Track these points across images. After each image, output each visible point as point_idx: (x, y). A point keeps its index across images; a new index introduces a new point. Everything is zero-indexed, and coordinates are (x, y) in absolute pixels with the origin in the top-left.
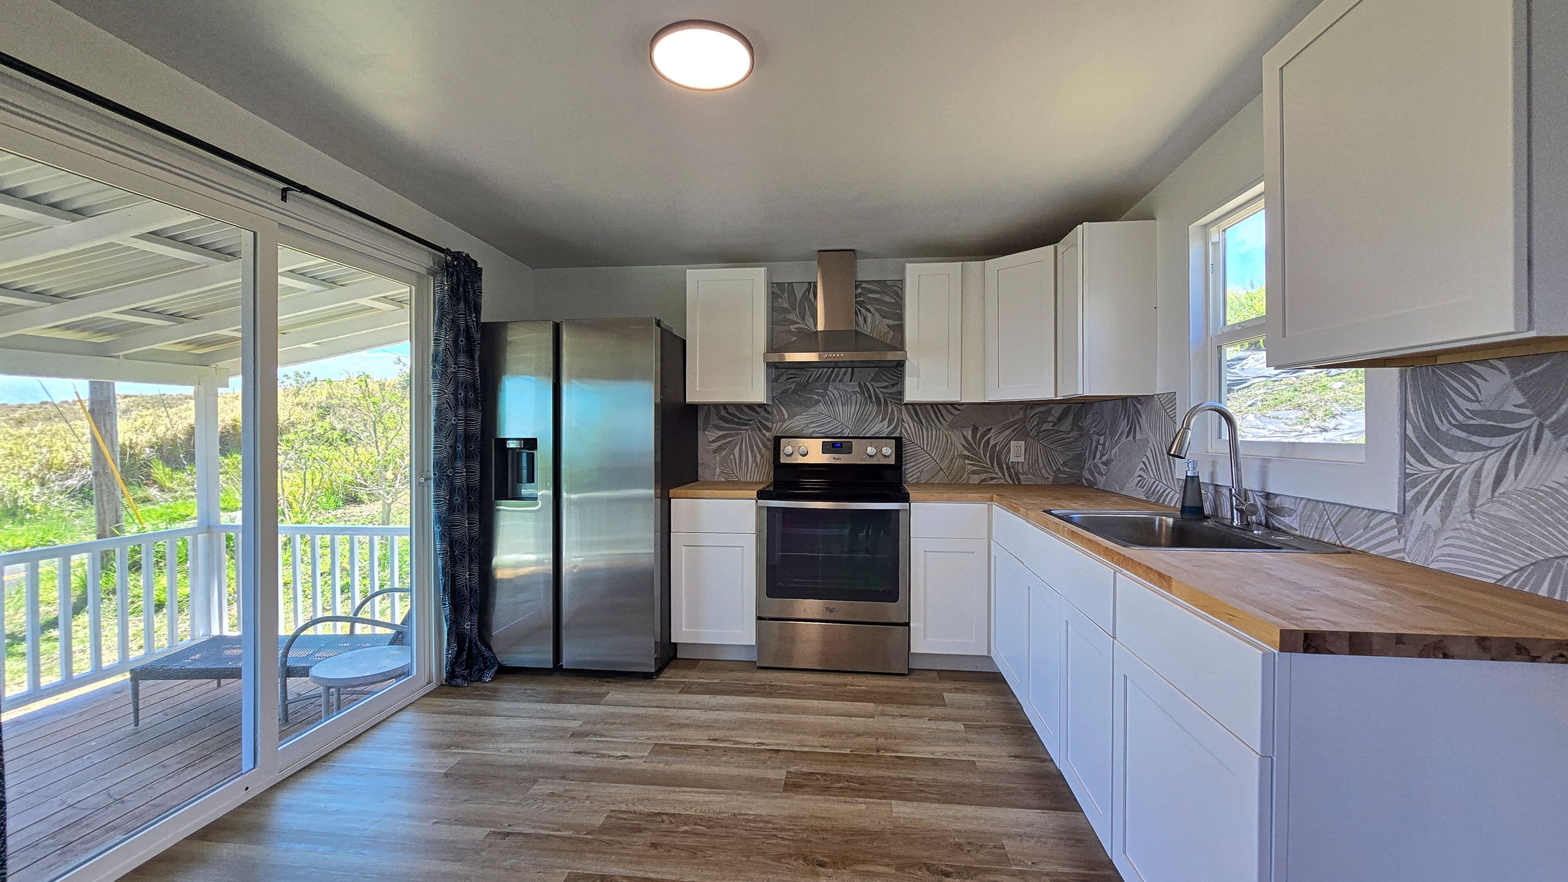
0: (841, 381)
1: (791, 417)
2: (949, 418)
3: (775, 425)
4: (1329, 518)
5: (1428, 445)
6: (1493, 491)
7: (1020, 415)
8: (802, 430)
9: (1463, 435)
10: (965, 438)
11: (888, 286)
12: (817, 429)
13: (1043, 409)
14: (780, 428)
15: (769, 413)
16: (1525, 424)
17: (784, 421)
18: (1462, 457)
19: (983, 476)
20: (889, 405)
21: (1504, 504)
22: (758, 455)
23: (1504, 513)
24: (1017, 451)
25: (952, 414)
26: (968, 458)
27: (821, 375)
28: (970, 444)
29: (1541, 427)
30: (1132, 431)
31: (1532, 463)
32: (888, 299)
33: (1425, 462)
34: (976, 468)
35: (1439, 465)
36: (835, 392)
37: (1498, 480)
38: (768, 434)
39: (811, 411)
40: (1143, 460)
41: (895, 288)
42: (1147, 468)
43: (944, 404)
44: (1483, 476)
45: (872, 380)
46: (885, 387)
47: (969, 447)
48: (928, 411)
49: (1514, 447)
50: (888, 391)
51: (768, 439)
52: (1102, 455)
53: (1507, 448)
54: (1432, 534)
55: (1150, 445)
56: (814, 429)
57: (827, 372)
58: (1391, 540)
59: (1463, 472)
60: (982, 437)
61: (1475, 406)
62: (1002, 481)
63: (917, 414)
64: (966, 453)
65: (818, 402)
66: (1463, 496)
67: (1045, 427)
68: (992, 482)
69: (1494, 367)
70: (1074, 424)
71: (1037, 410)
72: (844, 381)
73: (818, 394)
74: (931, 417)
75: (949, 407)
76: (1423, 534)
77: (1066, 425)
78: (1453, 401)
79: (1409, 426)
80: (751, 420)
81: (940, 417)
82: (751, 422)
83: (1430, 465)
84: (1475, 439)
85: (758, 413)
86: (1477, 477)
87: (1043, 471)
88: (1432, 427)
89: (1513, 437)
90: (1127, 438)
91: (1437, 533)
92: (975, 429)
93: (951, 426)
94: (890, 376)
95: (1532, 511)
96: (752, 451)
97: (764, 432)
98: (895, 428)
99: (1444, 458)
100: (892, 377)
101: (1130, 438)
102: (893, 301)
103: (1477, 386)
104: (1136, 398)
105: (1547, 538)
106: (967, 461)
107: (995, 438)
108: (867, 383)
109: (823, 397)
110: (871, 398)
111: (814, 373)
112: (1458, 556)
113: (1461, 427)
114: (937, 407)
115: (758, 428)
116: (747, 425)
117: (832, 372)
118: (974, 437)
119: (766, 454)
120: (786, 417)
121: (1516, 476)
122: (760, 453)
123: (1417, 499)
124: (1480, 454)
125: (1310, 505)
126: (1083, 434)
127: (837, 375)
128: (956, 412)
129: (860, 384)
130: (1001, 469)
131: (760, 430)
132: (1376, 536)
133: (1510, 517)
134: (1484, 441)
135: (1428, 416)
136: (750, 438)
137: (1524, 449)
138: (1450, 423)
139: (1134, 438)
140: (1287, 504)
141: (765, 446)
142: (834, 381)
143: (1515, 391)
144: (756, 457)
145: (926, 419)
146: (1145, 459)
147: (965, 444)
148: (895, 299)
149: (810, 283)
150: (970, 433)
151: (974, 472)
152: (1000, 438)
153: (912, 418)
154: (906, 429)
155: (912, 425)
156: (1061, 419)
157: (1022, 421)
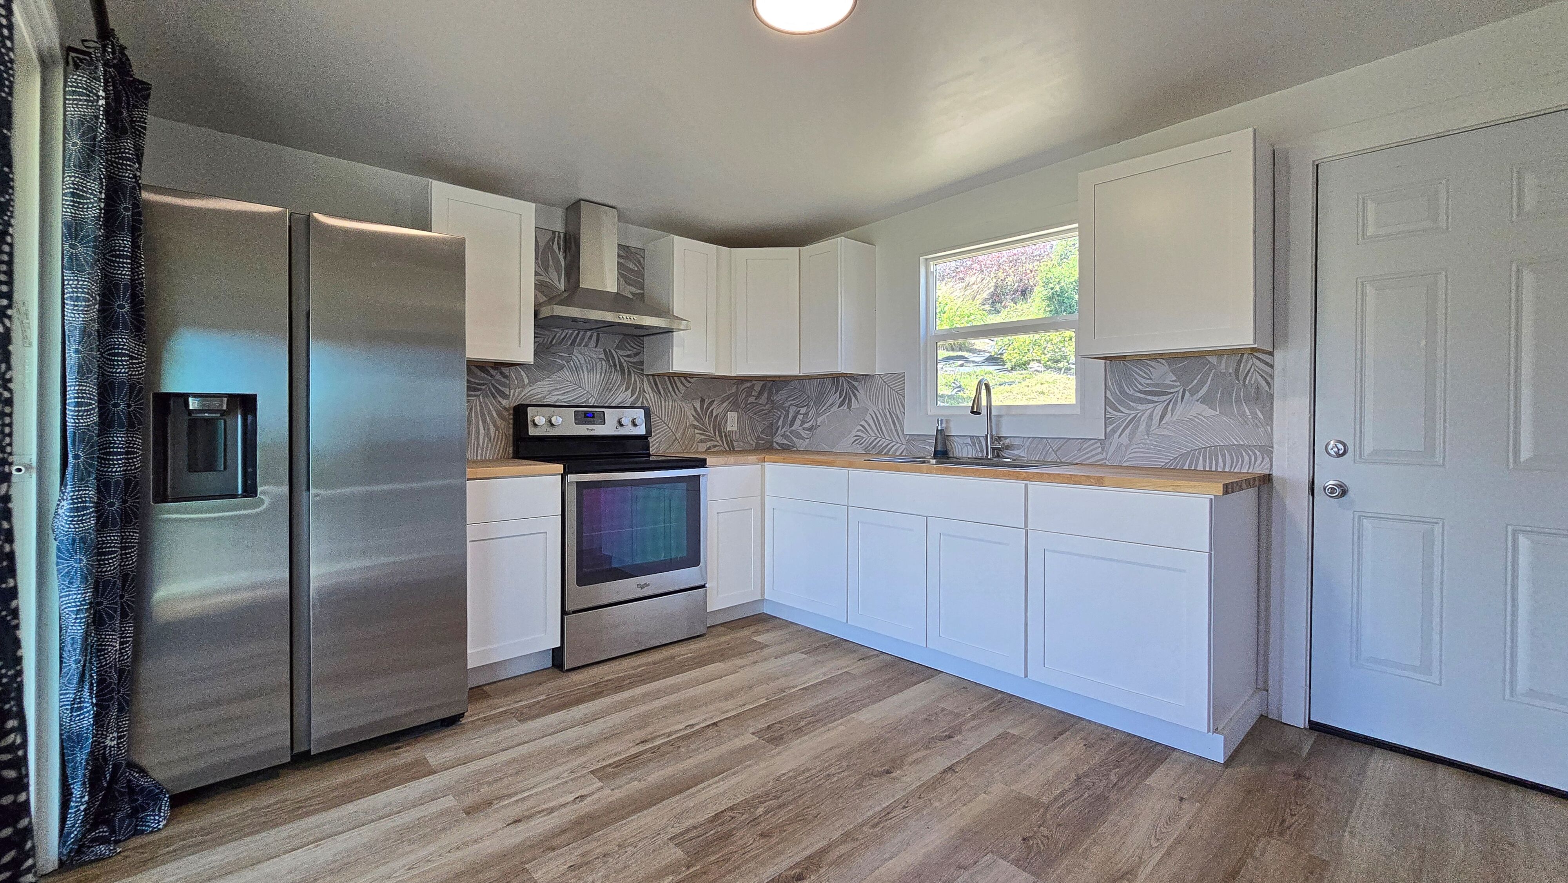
0: (586, 346)
1: (531, 383)
2: (683, 390)
3: (512, 391)
4: (1051, 447)
5: (1121, 402)
6: (1160, 422)
7: (733, 389)
8: (544, 397)
9: (1142, 396)
10: (695, 408)
11: (632, 253)
12: (560, 398)
13: (748, 385)
14: (518, 396)
15: (506, 377)
16: (1176, 390)
17: (524, 386)
18: (1141, 407)
19: (709, 444)
20: (633, 375)
21: (1165, 428)
22: (491, 426)
23: (1166, 433)
24: (732, 421)
25: (685, 386)
26: (696, 427)
27: (565, 336)
28: (698, 414)
29: (1184, 390)
30: (845, 402)
31: (1180, 407)
32: (631, 266)
33: (1120, 411)
34: (703, 437)
35: (1127, 412)
36: (580, 357)
37: (1162, 417)
38: (504, 402)
39: (554, 377)
40: (861, 423)
41: (638, 256)
42: (866, 429)
44: (1154, 415)
45: (617, 347)
46: (628, 356)
47: (698, 418)
48: (665, 382)
49: (1171, 401)
50: (631, 360)
51: (505, 409)
52: (803, 423)
53: (1166, 403)
54: (1124, 448)
55: (870, 411)
56: (559, 397)
57: (572, 334)
58: (1098, 454)
59: (1143, 415)
60: (707, 408)
61: (1149, 382)
62: (721, 449)
63: (656, 384)
64: (696, 423)
65: (562, 367)
66: (1142, 427)
67: (750, 400)
68: (715, 449)
69: (1158, 362)
71: (744, 386)
72: (590, 346)
73: (562, 358)
74: (668, 387)
75: (683, 380)
76: (1119, 448)
77: (763, 399)
78: (1136, 379)
79: (1108, 392)
80: (483, 384)
81: (676, 389)
82: (483, 387)
83: (1122, 412)
84: (1149, 397)
85: (491, 376)
86: (1151, 417)
87: (749, 438)
88: (1123, 392)
89: (1170, 396)
90: (839, 407)
91: (1127, 447)
92: (703, 401)
93: (685, 398)
94: (632, 344)
95: (1181, 431)
96: (484, 422)
97: (500, 399)
98: (637, 399)
99: (1131, 408)
100: (635, 346)
101: (845, 407)
102: (636, 269)
103: (1150, 372)
104: (852, 377)
105: (1188, 442)
106: (697, 431)
107: (717, 409)
108: (612, 351)
109: (568, 362)
110: (615, 366)
111: (558, 334)
112: (1142, 457)
113: (1140, 392)
114: (673, 379)
115: (492, 394)
116: (480, 390)
117: (578, 335)
118: (702, 408)
119: (503, 426)
120: (526, 381)
121: (1172, 414)
122: (494, 426)
123: (1114, 431)
124: (1152, 405)
125: (1036, 441)
126: (780, 407)
127: (582, 339)
128: (688, 385)
129: (605, 350)
130: (721, 436)
131: (494, 397)
132: (1087, 453)
133: (1168, 434)
134: (1155, 398)
135: (1121, 387)
136: (481, 406)
137: (1176, 400)
138: (1134, 390)
139: (849, 407)
140: (1016, 442)
141: (499, 414)
142: (579, 345)
143: (1171, 374)
144: (489, 429)
145: (664, 389)
146: (863, 423)
147: (694, 414)
148: (638, 268)
149: (554, 232)
150: (699, 405)
151: (701, 441)
152: (720, 410)
153: (652, 388)
154: (647, 400)
155: (652, 396)
156: (760, 393)
157: (735, 394)
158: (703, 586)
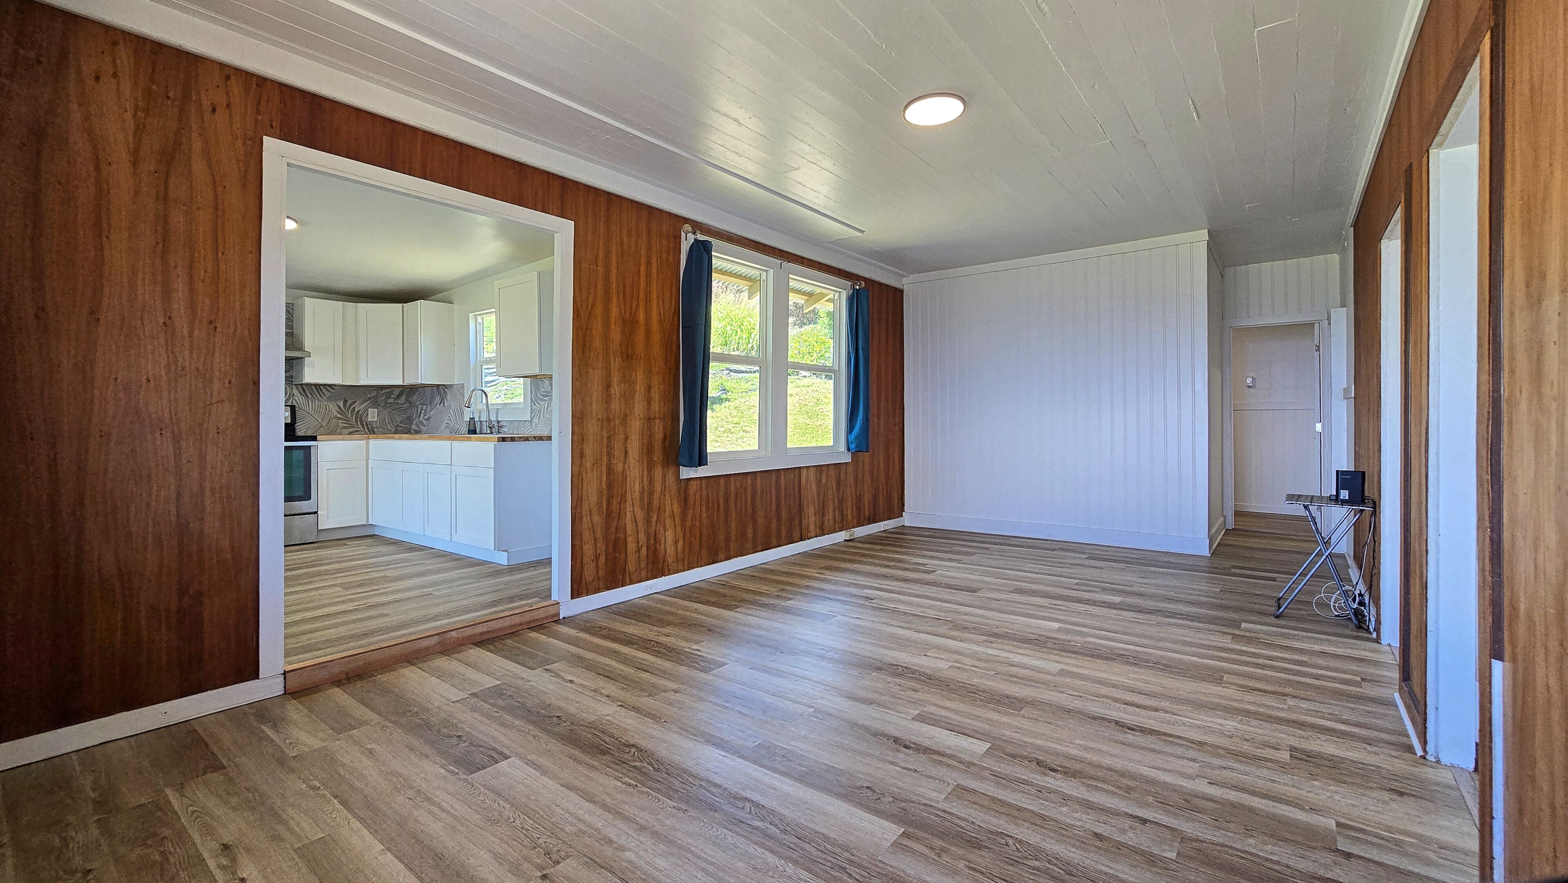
2: (327, 394)
4: (514, 428)
7: (375, 393)
10: (338, 406)
13: (388, 390)
19: (351, 429)
24: (373, 415)
25: (330, 391)
26: (340, 419)
28: (342, 411)
30: (442, 401)
33: (536, 405)
34: (345, 425)
41: (289, 309)
42: (451, 420)
43: (325, 385)
48: (311, 388)
52: (425, 416)
54: (537, 425)
55: (452, 407)
58: (529, 429)
60: (351, 405)
61: (544, 390)
62: (363, 432)
63: (304, 391)
64: (339, 416)
67: (390, 401)
68: (356, 433)
70: (407, 400)
71: (384, 391)
74: (314, 393)
75: (328, 387)
77: (402, 400)
78: (540, 388)
79: (532, 396)
81: (321, 394)
84: (544, 398)
87: (389, 426)
90: (439, 405)
92: (345, 402)
93: (329, 399)
101: (442, 405)
103: (544, 384)
104: (444, 386)
106: (340, 421)
107: (359, 407)
114: (319, 387)
118: (345, 406)
125: (511, 423)
126: (412, 405)
128: (333, 391)
130: (363, 425)
132: (526, 429)
139: (444, 405)
140: (505, 424)
145: (311, 394)
146: (449, 415)
147: (338, 410)
148: (288, 316)
150: (342, 404)
151: (344, 428)
152: (362, 407)
153: (300, 393)
154: (296, 401)
155: (300, 398)
156: (399, 396)
157: (376, 397)
158: (316, 513)
